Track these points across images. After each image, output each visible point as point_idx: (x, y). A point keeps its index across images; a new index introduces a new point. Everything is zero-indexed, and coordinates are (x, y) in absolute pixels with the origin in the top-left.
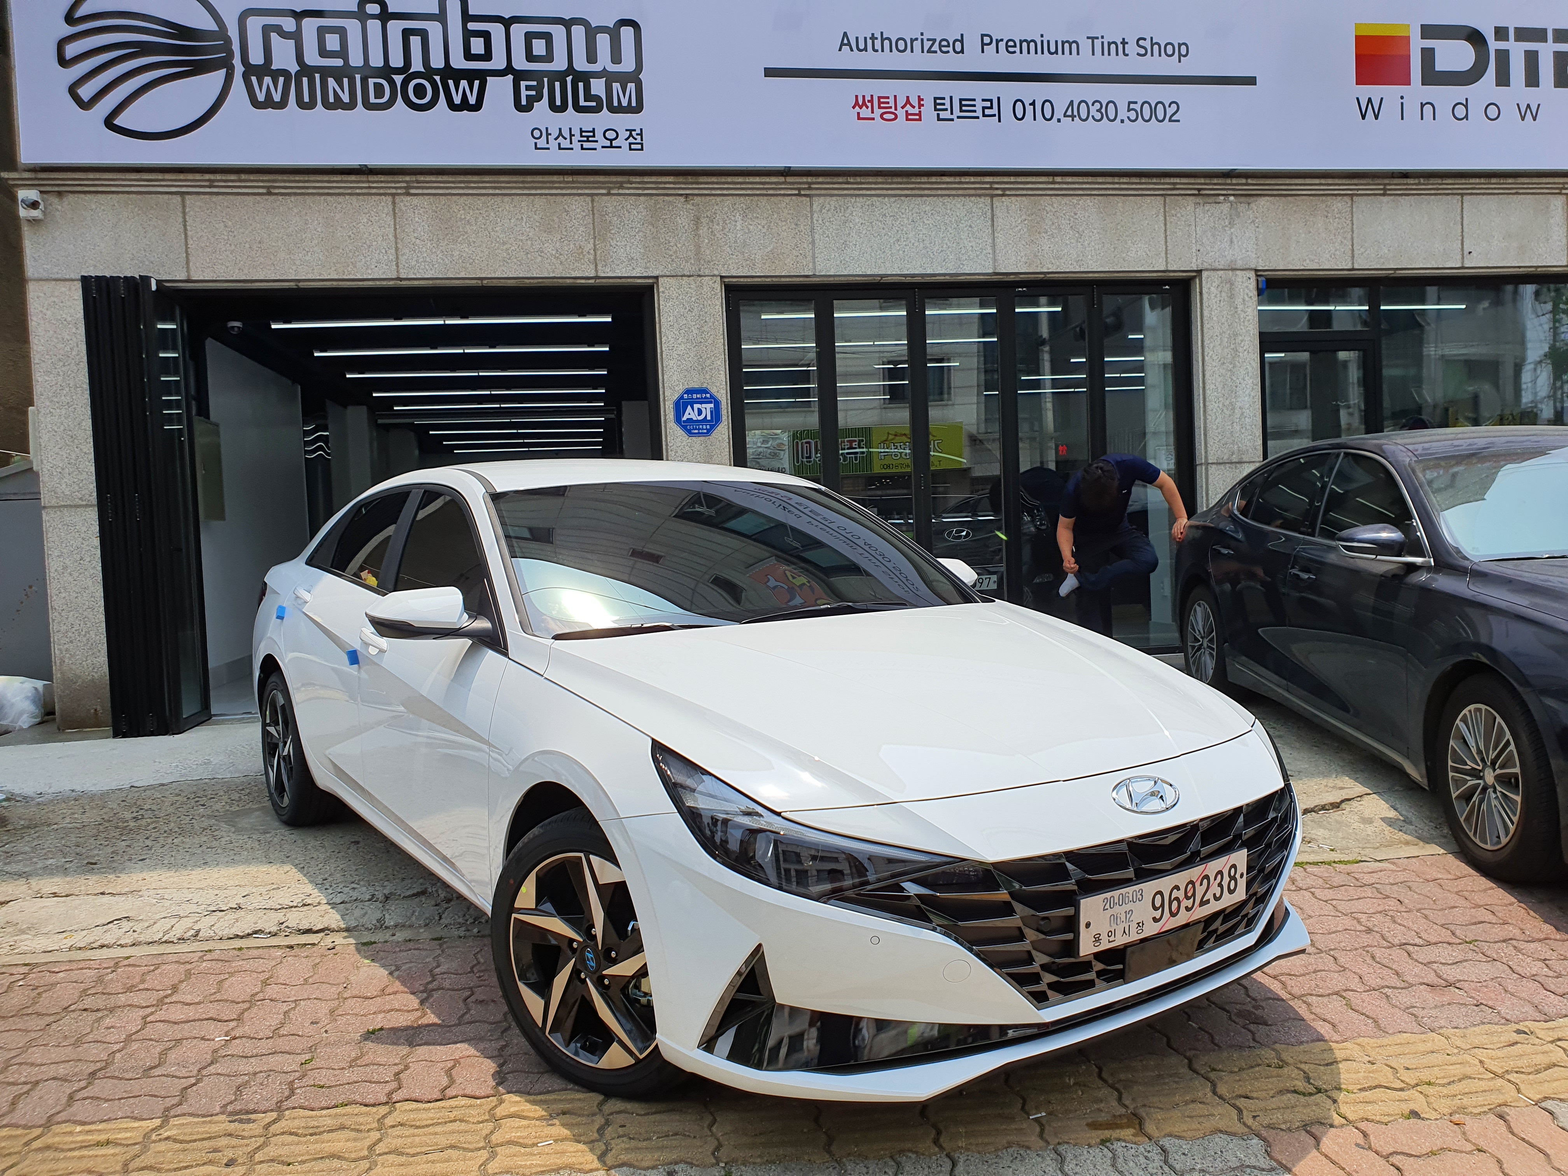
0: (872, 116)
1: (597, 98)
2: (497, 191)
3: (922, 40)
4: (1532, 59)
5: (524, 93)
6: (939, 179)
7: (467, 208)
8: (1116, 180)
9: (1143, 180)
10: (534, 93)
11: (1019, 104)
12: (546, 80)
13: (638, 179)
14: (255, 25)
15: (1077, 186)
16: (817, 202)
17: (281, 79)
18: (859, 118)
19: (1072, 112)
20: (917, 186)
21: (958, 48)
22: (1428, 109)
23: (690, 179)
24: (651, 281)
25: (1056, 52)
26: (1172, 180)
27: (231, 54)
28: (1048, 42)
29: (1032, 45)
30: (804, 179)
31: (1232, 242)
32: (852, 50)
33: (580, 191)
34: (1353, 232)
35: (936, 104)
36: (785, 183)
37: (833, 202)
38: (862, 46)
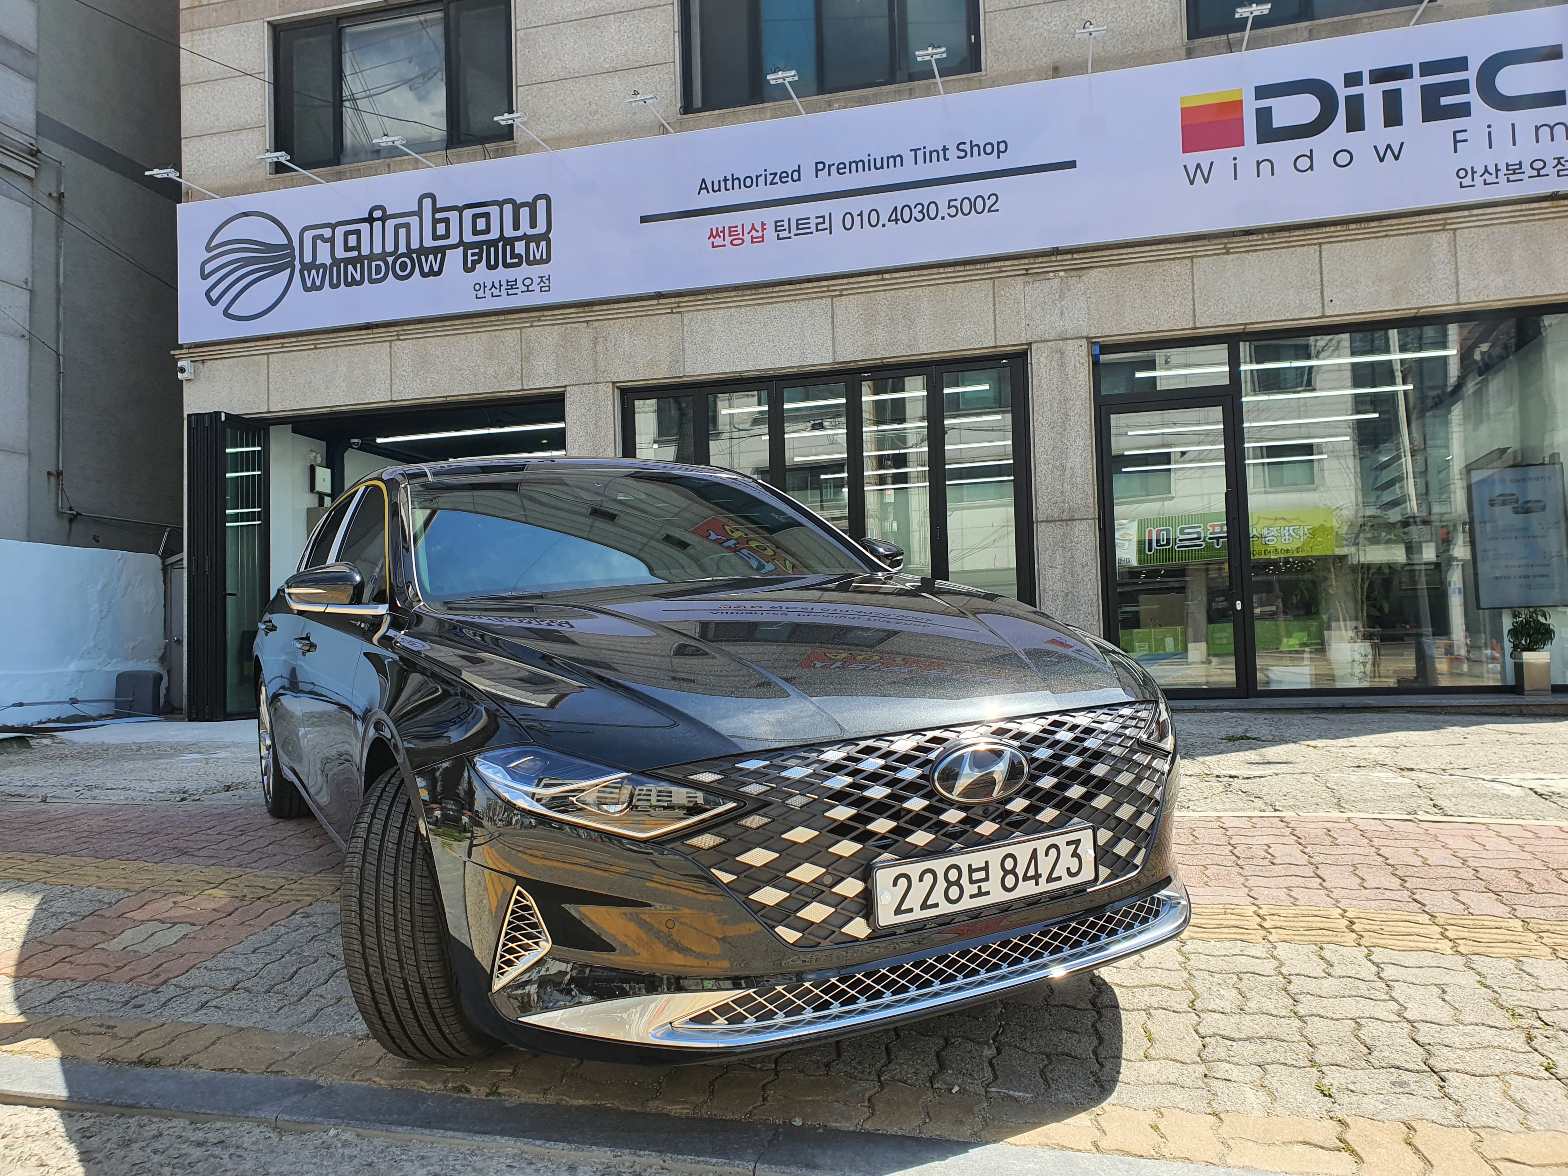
0: (723, 243)
1: (519, 256)
3: (766, 175)
4: (1392, 98)
5: (470, 258)
10: (476, 258)
11: (848, 216)
12: (484, 247)
14: (308, 236)
15: (906, 280)
16: (687, 317)
17: (321, 270)
18: (713, 247)
19: (896, 217)
21: (796, 175)
22: (1265, 166)
23: (587, 309)
24: (562, 389)
25: (882, 167)
27: (294, 258)
28: (875, 159)
29: (860, 164)
30: (673, 300)
31: (1062, 313)
32: (708, 192)
33: (511, 326)
34: (1194, 292)
35: (776, 226)
36: (657, 304)
37: (700, 316)
38: (716, 188)
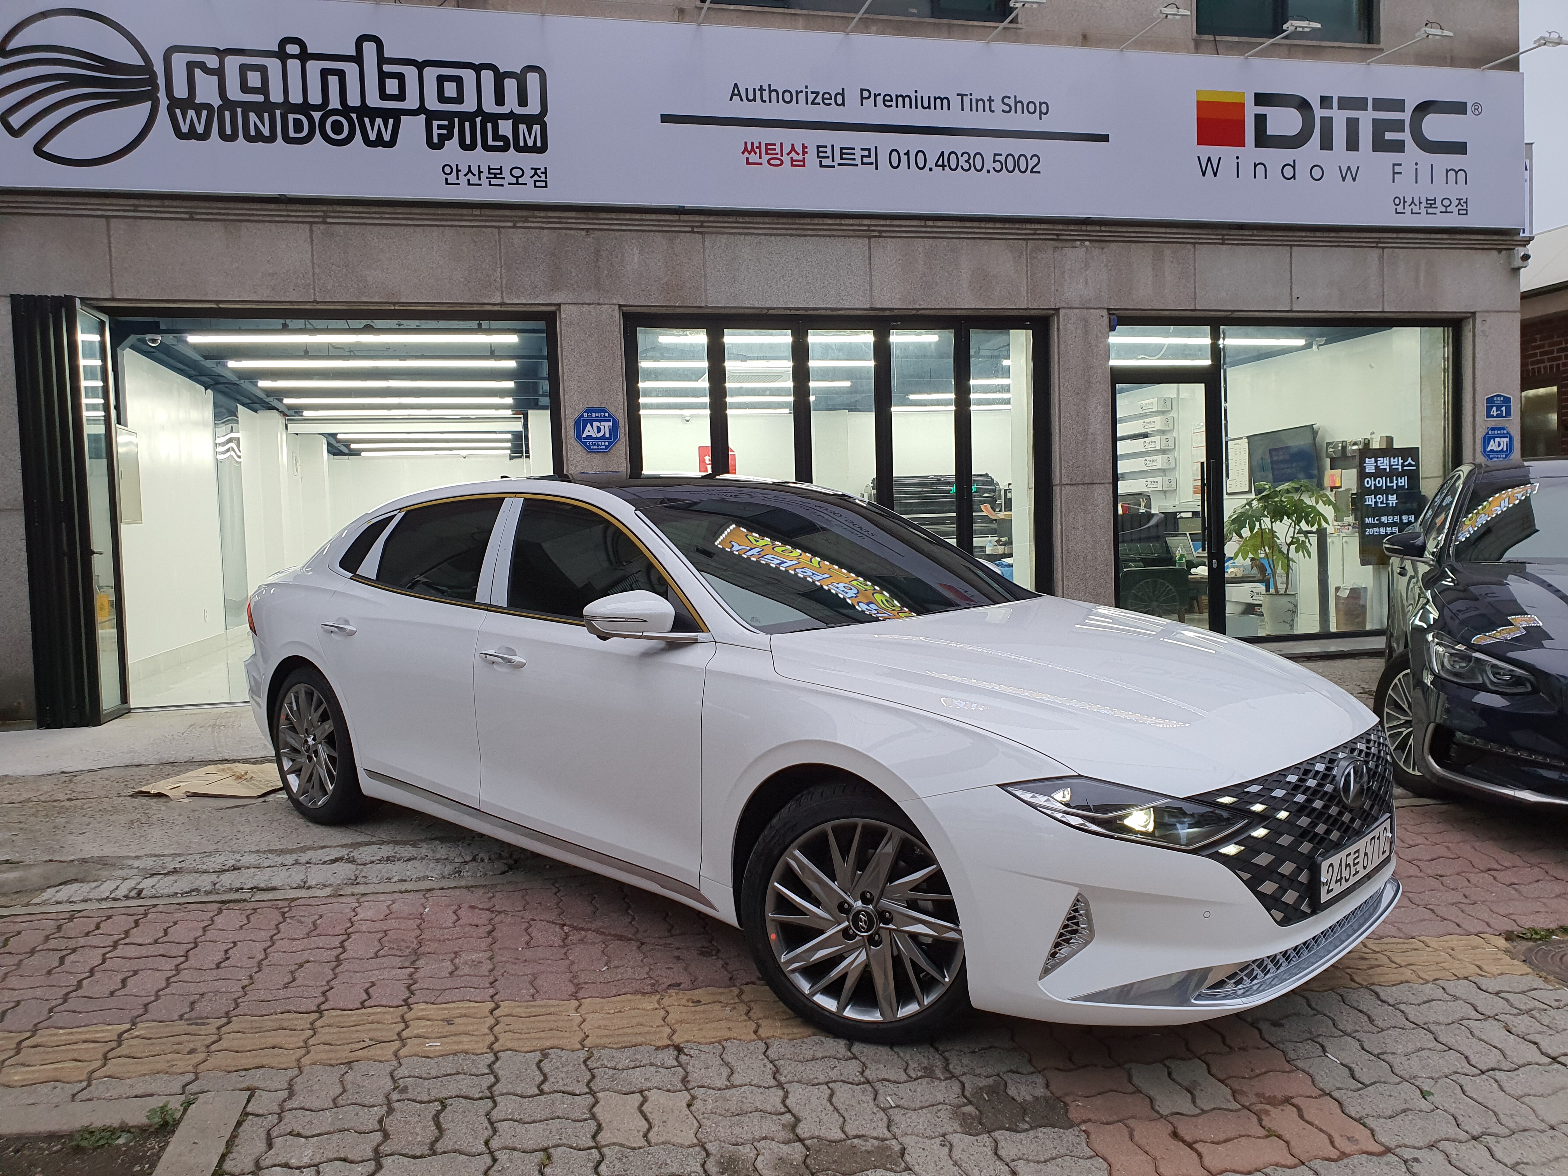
0: (760, 161)
1: (505, 138)
2: (410, 222)
3: (807, 92)
4: (1353, 126)
5: (436, 132)
6: (820, 221)
7: (381, 237)
8: (983, 225)
9: (1007, 226)
10: (445, 132)
11: (894, 153)
12: (456, 120)
13: (542, 214)
14: (179, 61)
15: (947, 230)
16: (709, 239)
17: (204, 113)
18: (748, 163)
19: (943, 161)
20: (801, 227)
21: (840, 101)
22: (1260, 168)
23: (591, 215)
24: (553, 308)
25: (929, 107)
26: (1033, 226)
27: (156, 88)
28: (922, 97)
29: (907, 99)
30: (697, 218)
31: (1087, 283)
32: (742, 100)
33: (487, 224)
34: (1195, 276)
35: (818, 152)
36: (679, 221)
37: (724, 239)
38: (751, 97)
